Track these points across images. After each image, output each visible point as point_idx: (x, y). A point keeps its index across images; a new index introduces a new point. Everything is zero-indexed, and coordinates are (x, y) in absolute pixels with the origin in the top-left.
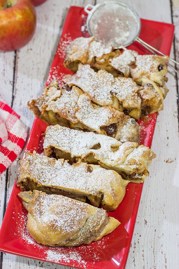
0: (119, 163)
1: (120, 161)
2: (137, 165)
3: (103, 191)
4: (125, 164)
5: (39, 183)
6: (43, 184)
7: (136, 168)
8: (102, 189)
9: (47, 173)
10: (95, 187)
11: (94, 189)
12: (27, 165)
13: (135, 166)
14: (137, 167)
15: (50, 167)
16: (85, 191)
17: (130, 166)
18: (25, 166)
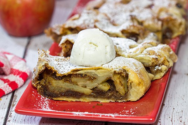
0: (137, 53)
1: (138, 52)
2: (156, 55)
3: (127, 68)
4: (144, 53)
5: (58, 72)
6: (62, 73)
7: (155, 58)
8: (126, 66)
9: (64, 66)
10: (118, 65)
11: (118, 67)
12: (43, 55)
13: (154, 56)
14: (157, 57)
15: (67, 62)
16: (108, 68)
17: (149, 56)
18: (42, 56)
